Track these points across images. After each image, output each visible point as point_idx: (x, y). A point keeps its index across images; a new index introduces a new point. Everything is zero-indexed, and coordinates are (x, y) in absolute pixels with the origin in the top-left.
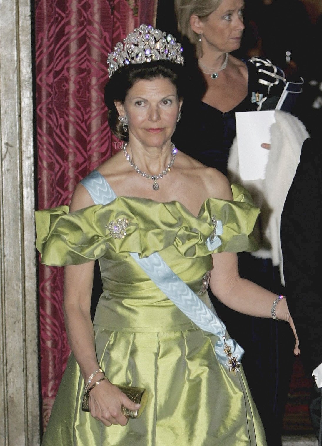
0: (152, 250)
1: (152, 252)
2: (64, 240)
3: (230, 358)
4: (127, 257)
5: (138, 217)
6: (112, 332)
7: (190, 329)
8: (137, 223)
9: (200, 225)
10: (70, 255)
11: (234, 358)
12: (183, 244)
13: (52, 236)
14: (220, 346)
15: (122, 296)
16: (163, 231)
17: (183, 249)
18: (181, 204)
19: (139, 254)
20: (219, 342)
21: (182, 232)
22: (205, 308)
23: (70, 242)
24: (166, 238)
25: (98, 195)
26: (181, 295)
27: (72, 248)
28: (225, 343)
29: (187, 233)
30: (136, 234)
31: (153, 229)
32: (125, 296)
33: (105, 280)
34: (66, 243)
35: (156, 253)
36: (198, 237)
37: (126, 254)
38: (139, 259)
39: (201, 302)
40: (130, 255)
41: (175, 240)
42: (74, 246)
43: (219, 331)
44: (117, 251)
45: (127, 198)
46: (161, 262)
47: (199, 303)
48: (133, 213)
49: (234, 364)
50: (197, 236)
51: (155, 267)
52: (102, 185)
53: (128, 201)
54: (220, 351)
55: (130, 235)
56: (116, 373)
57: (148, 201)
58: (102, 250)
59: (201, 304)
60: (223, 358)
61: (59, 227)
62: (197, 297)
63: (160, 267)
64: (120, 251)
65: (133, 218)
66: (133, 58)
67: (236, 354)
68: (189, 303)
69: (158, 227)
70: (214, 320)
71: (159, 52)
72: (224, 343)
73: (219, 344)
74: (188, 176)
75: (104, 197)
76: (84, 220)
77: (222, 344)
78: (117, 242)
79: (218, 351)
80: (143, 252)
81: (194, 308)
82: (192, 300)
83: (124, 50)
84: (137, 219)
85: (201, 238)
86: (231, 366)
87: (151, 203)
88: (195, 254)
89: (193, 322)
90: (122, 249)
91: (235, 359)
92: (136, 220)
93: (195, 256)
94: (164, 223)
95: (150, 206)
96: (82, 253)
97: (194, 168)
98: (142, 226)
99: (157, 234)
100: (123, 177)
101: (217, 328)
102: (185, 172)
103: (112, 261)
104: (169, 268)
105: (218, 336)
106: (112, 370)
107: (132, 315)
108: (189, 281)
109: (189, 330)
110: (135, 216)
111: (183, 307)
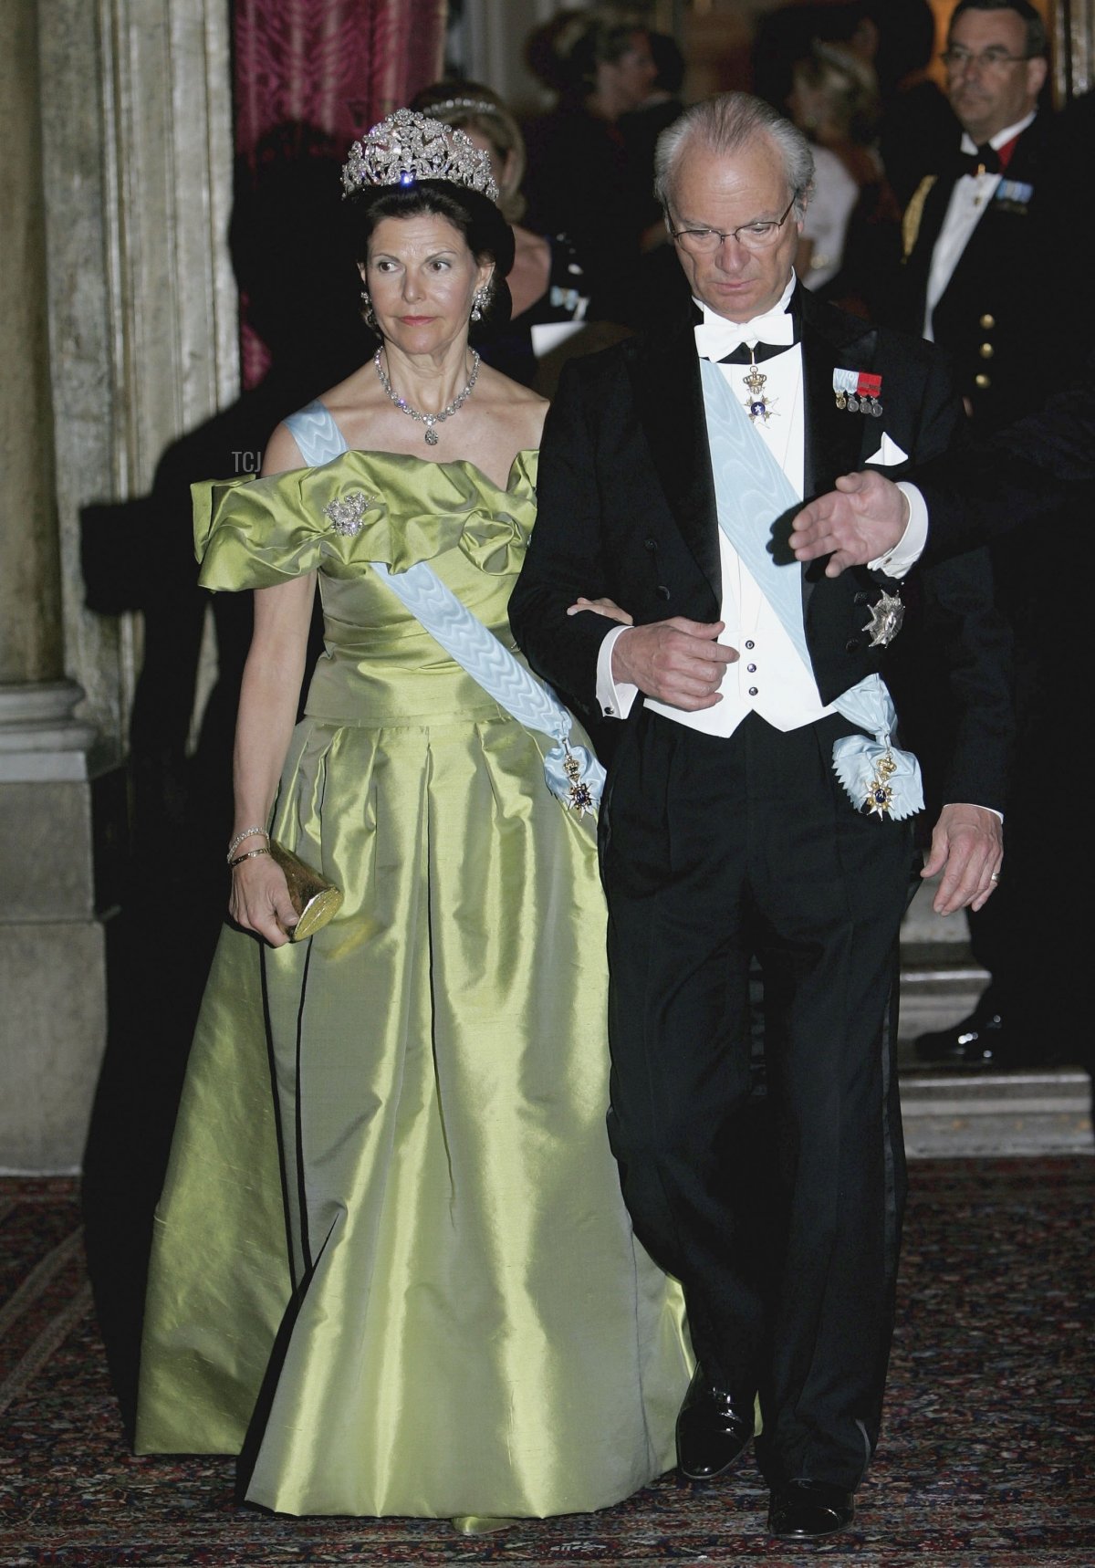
0: (415, 557)
1: (414, 562)
2: (239, 539)
3: (574, 784)
4: (364, 572)
5: (388, 492)
6: (338, 728)
7: (494, 718)
8: (384, 504)
9: (515, 506)
10: (252, 567)
11: (584, 784)
12: (480, 546)
13: (218, 531)
14: (556, 757)
15: (358, 653)
16: (438, 518)
17: (481, 555)
18: (474, 467)
19: (389, 566)
20: (554, 749)
21: (476, 521)
22: (527, 680)
23: (252, 541)
24: (444, 532)
25: (313, 447)
26: (477, 651)
27: (256, 553)
28: (568, 753)
29: (487, 522)
30: (383, 525)
31: (416, 514)
32: (362, 654)
33: (328, 621)
34: (244, 544)
35: (422, 563)
36: (508, 532)
37: (363, 565)
38: (389, 577)
39: (520, 667)
40: (370, 567)
41: (462, 536)
42: (258, 549)
43: (556, 728)
44: (346, 561)
45: (366, 453)
46: (434, 582)
47: (515, 669)
48: (377, 484)
49: (582, 796)
50: (507, 529)
51: (421, 591)
52: (324, 429)
53: (368, 459)
54: (555, 768)
55: (370, 526)
56: (345, 810)
57: (406, 460)
58: (314, 557)
59: (518, 670)
60: (559, 783)
61: (231, 512)
62: (511, 656)
63: (432, 592)
64: (352, 560)
65: (378, 494)
66: (378, 174)
67: (588, 777)
68: (494, 667)
69: (426, 512)
70: (546, 705)
71: (431, 164)
72: (565, 752)
73: (556, 754)
74: (501, 418)
75: (326, 452)
76: (277, 497)
77: (562, 753)
78: (347, 541)
79: (551, 766)
80: (397, 561)
81: (504, 678)
82: (501, 663)
83: (363, 157)
84: (386, 496)
85: (515, 533)
86: (574, 799)
87: (411, 462)
88: (505, 567)
89: (499, 705)
90: (354, 558)
91: (586, 789)
92: (383, 497)
93: (506, 572)
94: (438, 502)
95: (412, 469)
96: (275, 564)
97: (516, 402)
98: (395, 509)
99: (424, 525)
100: (368, 414)
101: (552, 719)
102: (496, 409)
103: (337, 581)
104: (451, 595)
105: (555, 737)
106: (338, 803)
107: (375, 694)
108: (492, 624)
109: (491, 722)
110: (382, 490)
111: (483, 677)
